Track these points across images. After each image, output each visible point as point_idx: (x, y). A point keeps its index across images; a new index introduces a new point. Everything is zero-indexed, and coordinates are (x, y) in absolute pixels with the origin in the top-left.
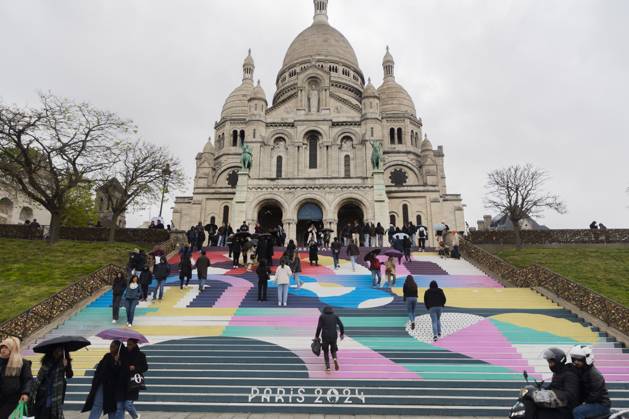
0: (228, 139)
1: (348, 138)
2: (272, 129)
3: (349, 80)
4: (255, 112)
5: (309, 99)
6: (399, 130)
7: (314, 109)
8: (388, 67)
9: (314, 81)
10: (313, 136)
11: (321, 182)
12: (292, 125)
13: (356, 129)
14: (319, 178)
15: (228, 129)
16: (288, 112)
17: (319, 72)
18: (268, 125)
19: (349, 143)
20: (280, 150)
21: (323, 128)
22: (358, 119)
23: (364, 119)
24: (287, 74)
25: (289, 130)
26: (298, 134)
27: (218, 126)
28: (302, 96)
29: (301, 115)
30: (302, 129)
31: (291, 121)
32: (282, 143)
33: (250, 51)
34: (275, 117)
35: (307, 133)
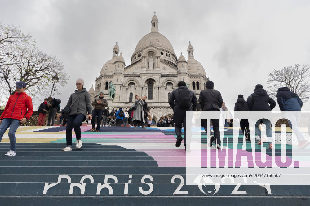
0: (103, 86)
1: (170, 84)
2: (127, 78)
3: (170, 59)
4: (118, 69)
5: (148, 63)
6: (198, 83)
7: (151, 68)
8: (190, 52)
9: (151, 53)
10: (150, 82)
11: (155, 105)
12: (139, 76)
13: (175, 79)
14: (154, 103)
15: (103, 81)
16: (137, 69)
17: (154, 49)
18: (125, 76)
19: (171, 86)
20: (132, 89)
21: (156, 78)
22: (175, 74)
23: (179, 73)
24: (136, 56)
25: (137, 78)
26: (142, 81)
27: (97, 80)
28: (145, 61)
29: (144, 71)
30: (144, 78)
31: (138, 74)
32: (133, 86)
33: (117, 43)
34: (130, 72)
35: (147, 80)
